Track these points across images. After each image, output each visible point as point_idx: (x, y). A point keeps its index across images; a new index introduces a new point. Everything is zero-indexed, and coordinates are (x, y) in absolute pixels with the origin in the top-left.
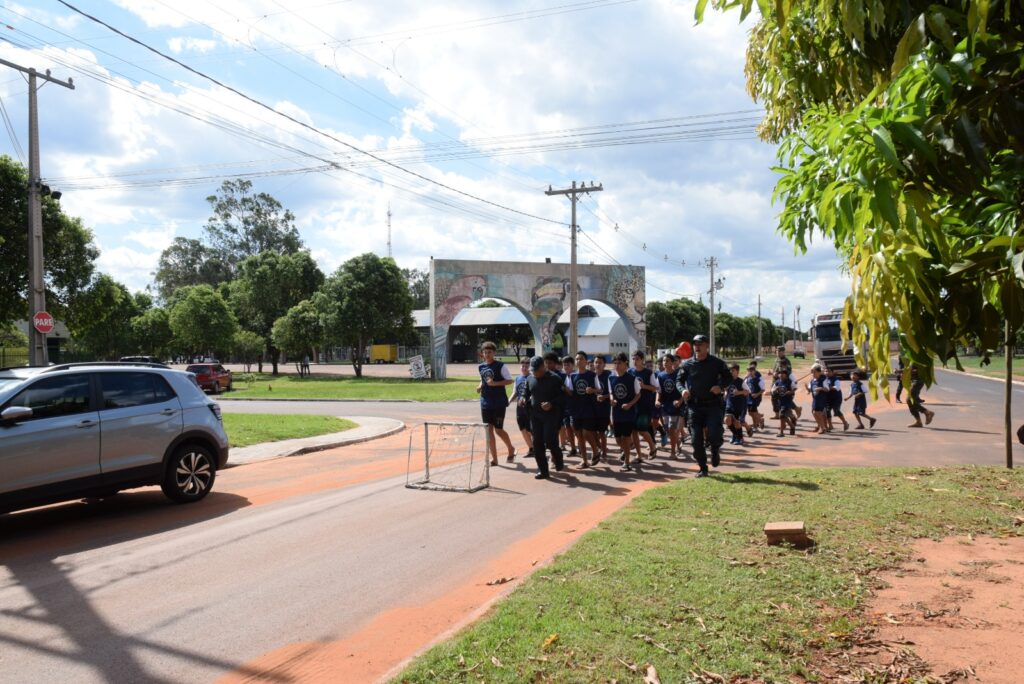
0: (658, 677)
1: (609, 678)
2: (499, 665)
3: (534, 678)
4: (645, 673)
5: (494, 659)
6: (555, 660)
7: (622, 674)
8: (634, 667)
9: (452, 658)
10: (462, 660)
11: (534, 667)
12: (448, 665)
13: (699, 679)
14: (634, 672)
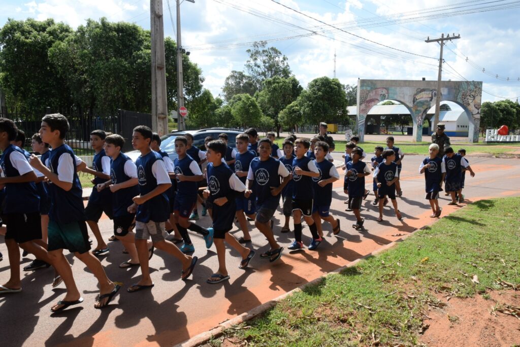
0: (479, 280)
1: (453, 277)
2: (401, 266)
3: (418, 273)
4: (472, 278)
5: (398, 263)
6: (427, 267)
7: (461, 277)
8: (466, 275)
9: (378, 261)
10: (383, 262)
11: (418, 269)
12: (377, 264)
13: (500, 284)
14: (466, 277)
